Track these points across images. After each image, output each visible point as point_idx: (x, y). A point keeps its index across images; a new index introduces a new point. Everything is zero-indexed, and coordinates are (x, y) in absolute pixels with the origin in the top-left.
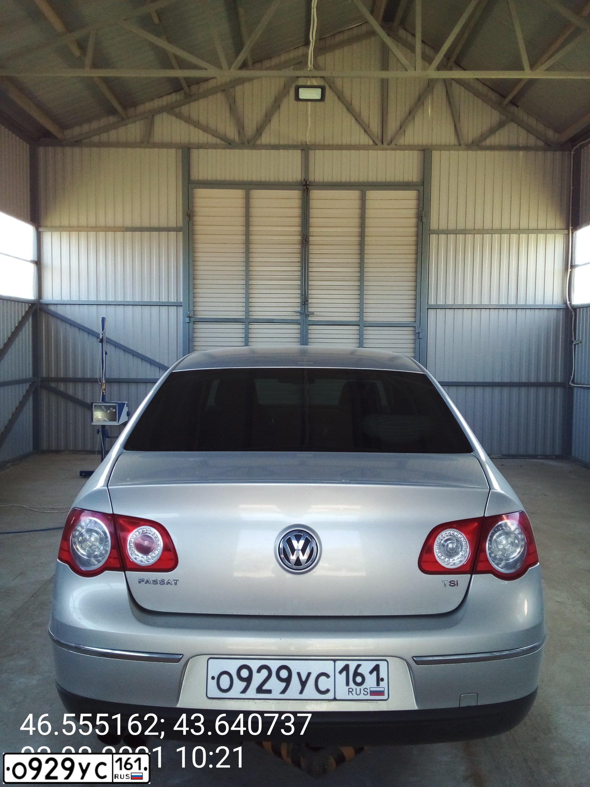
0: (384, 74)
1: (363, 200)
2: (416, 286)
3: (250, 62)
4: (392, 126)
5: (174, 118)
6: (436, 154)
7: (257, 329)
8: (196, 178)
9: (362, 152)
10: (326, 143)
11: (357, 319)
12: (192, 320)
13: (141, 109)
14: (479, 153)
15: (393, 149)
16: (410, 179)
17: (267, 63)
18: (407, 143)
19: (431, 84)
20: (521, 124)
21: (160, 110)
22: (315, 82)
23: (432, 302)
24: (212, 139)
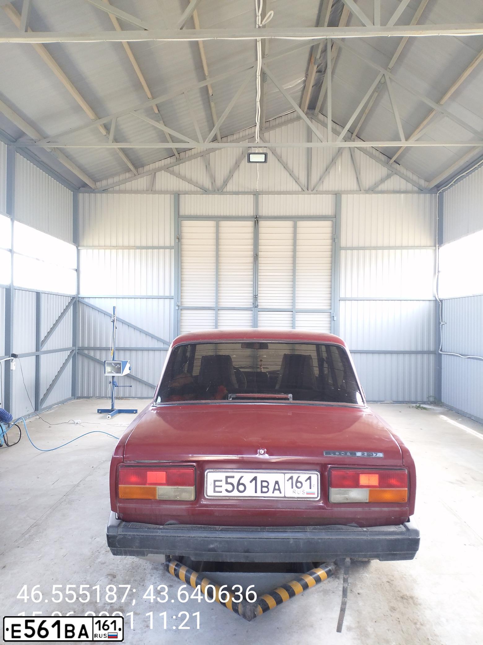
0: (309, 145)
1: (295, 227)
2: (331, 285)
3: (219, 137)
4: (315, 178)
5: (169, 174)
6: (344, 197)
7: (224, 315)
8: (183, 214)
9: (294, 196)
10: (270, 190)
11: (290, 307)
12: (180, 308)
13: (147, 168)
14: (374, 195)
15: (315, 194)
16: (327, 214)
17: (230, 138)
18: (324, 189)
19: (340, 151)
20: (402, 176)
21: (160, 169)
22: (261, 151)
23: (342, 295)
24: (193, 188)
